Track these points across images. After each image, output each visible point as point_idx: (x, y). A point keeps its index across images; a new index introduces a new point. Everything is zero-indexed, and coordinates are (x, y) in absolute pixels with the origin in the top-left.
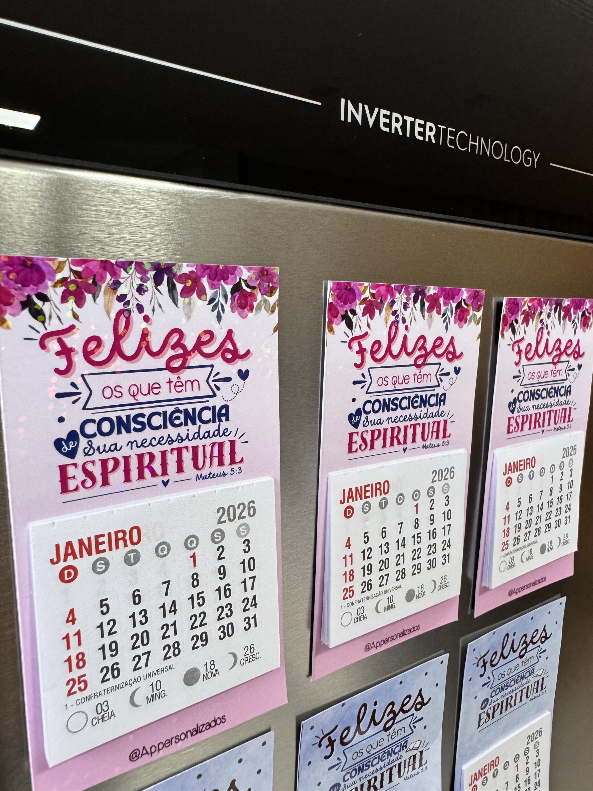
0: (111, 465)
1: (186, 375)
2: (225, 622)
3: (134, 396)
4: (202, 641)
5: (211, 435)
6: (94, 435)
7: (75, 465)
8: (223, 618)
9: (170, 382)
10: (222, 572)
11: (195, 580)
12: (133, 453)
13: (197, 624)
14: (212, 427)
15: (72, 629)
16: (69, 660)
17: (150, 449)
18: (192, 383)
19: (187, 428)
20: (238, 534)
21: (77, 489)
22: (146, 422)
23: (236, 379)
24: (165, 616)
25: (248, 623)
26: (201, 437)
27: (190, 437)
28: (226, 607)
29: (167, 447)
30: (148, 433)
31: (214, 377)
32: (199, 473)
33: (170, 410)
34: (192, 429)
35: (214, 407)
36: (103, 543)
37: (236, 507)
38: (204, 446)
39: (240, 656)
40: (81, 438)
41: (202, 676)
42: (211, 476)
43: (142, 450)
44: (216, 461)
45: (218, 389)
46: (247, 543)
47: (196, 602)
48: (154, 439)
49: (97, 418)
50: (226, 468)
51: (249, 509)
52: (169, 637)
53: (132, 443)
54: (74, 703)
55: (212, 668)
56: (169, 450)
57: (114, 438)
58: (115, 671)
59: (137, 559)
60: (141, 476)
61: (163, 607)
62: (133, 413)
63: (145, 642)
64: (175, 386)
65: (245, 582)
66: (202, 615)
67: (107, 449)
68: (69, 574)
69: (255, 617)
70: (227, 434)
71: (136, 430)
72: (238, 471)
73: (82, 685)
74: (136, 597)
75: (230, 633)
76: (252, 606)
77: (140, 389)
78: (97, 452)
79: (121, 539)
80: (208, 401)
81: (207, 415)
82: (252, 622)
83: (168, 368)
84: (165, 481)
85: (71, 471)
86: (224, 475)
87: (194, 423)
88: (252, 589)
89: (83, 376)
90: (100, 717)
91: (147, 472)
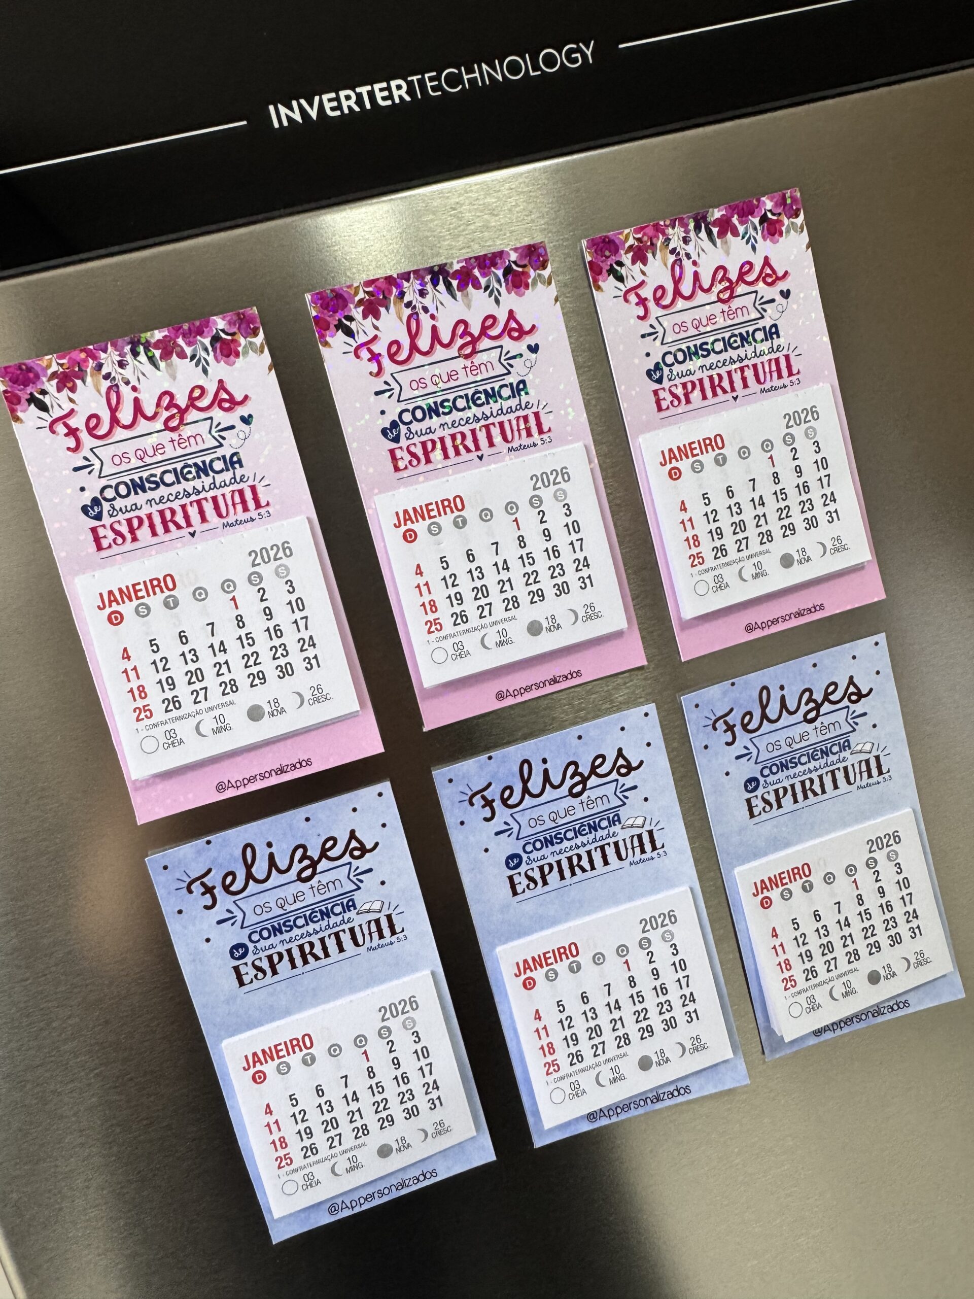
0: (135, 523)
1: (187, 431)
2: (282, 662)
3: (141, 459)
4: (260, 679)
5: (228, 483)
6: (114, 499)
7: (104, 526)
8: (279, 658)
9: (172, 441)
10: (268, 613)
11: (240, 621)
12: (154, 509)
13: (251, 662)
14: (227, 476)
15: (129, 666)
16: (131, 691)
17: (169, 504)
18: (195, 437)
19: (200, 480)
20: (277, 574)
21: (110, 546)
22: (159, 480)
23: (240, 425)
24: (215, 655)
25: (309, 663)
26: (218, 486)
27: (207, 488)
28: (280, 647)
29: (185, 501)
30: (163, 491)
31: (216, 427)
32: (225, 521)
33: (179, 466)
34: (207, 481)
35: (224, 457)
36: (141, 590)
37: (269, 549)
38: (223, 495)
39: (307, 695)
40: (103, 502)
41: (266, 713)
42: (238, 522)
43: (161, 507)
44: (239, 507)
45: (224, 438)
46: (289, 583)
47: (245, 642)
48: (170, 496)
49: (113, 483)
50: (253, 513)
51: (284, 550)
52: (223, 674)
53: (151, 501)
54: (144, 728)
55: (277, 705)
56: (188, 503)
57: (133, 498)
58: (175, 703)
59: (176, 604)
60: (167, 530)
61: (212, 646)
62: (145, 475)
63: (200, 678)
64: (179, 444)
65: (296, 622)
66: (255, 655)
67: (129, 509)
68: (116, 618)
69: (316, 657)
70: (244, 480)
71: (151, 489)
72: (267, 514)
73: (148, 713)
74: (183, 638)
75: (290, 672)
76: (309, 646)
77: (145, 452)
78: (120, 513)
79: (156, 586)
80: (216, 452)
81: (218, 466)
82: (313, 662)
83: (167, 428)
84: (192, 532)
85: (101, 532)
86: (252, 520)
87: (207, 475)
88: (307, 629)
89: (91, 450)
90: (170, 743)
91: (171, 525)
